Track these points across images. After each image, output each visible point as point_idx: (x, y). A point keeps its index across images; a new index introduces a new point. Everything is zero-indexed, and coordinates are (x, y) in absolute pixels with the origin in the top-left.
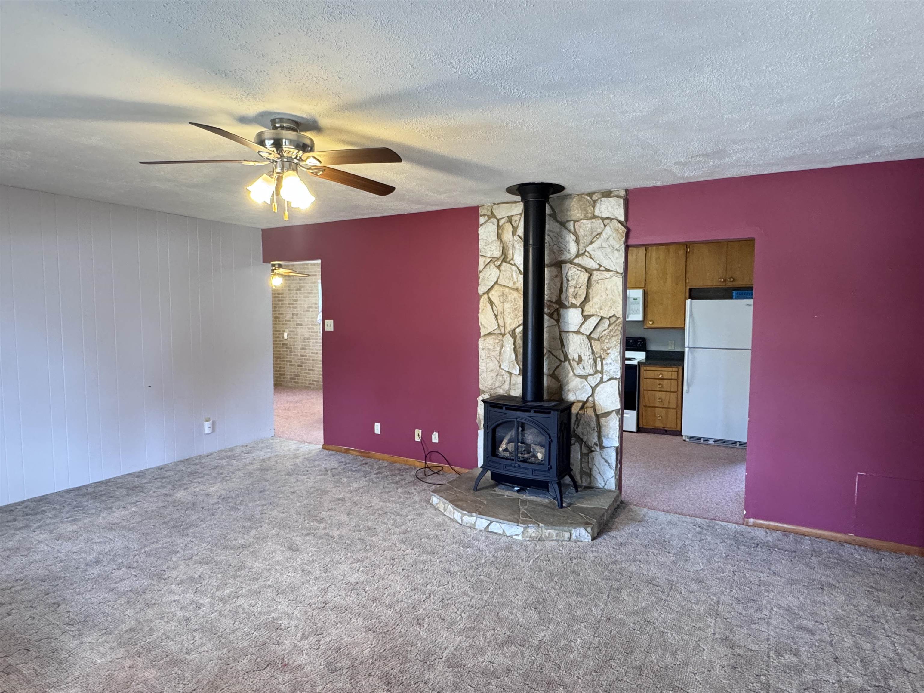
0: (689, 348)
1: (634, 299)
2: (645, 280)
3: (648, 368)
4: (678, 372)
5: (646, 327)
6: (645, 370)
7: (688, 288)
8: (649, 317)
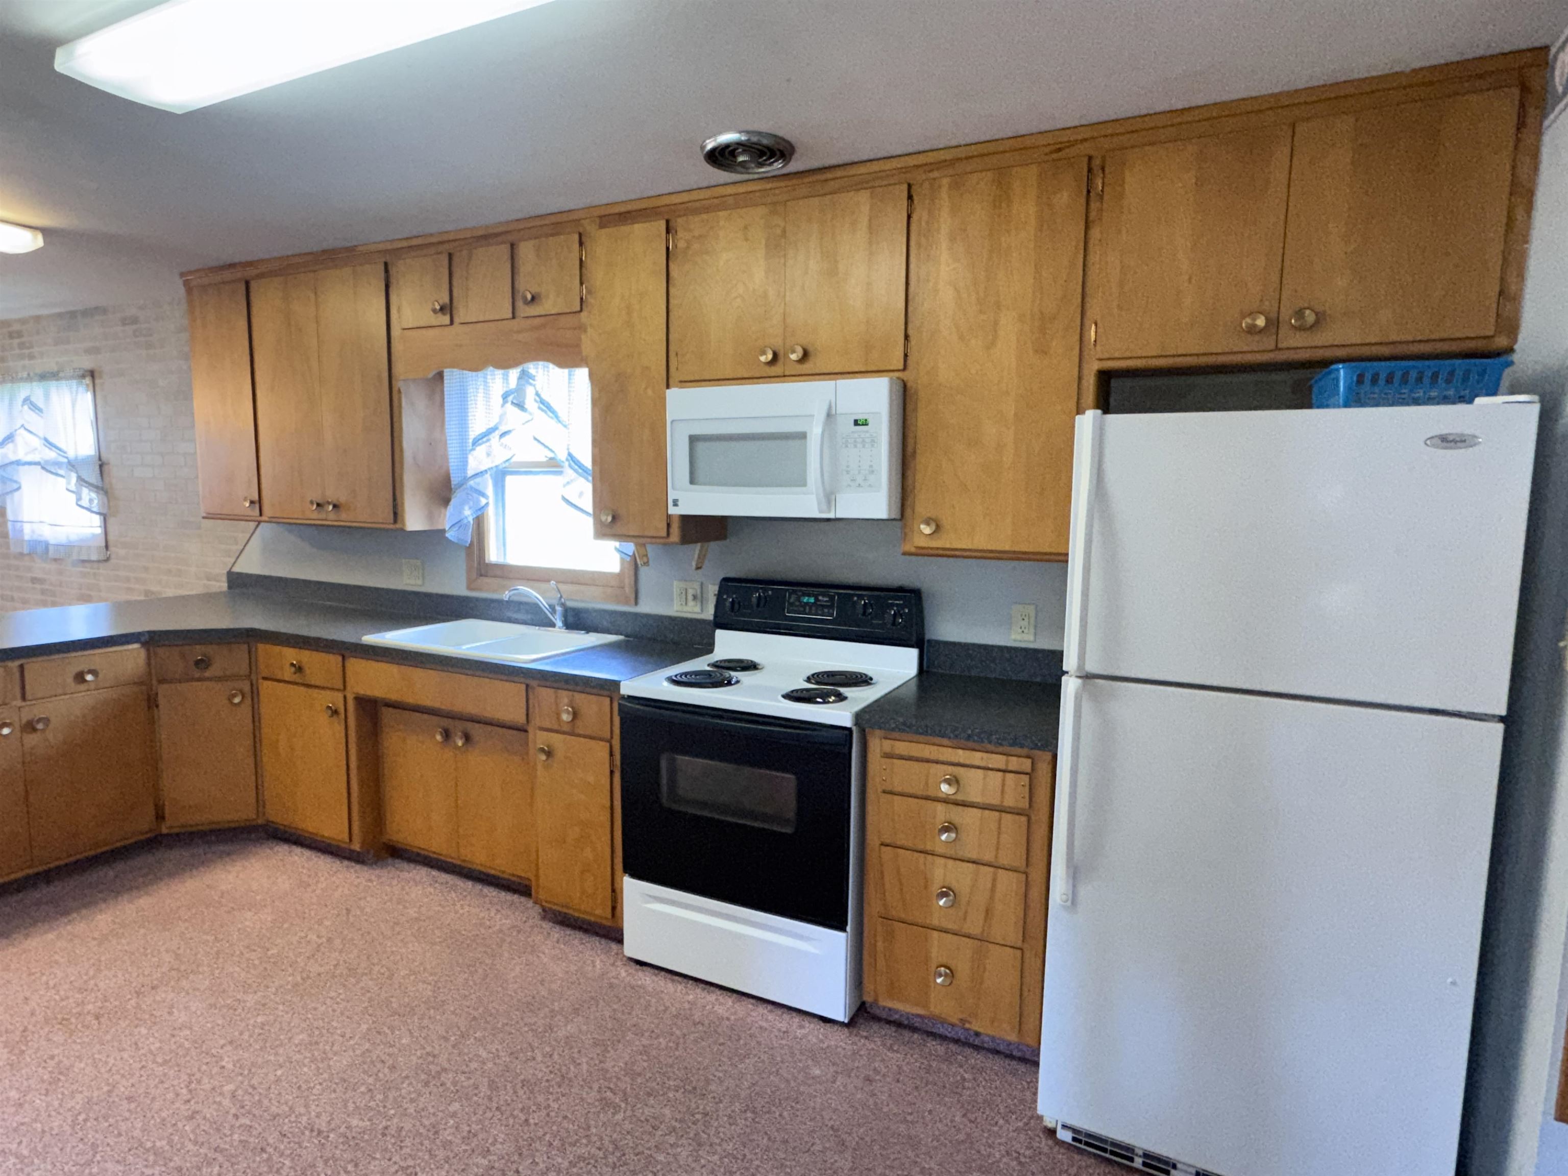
0: (1088, 677)
1: (856, 423)
2: (907, 337)
3: (902, 747)
4: (1031, 775)
5: (909, 548)
6: (888, 756)
7: (1093, 367)
8: (922, 505)
